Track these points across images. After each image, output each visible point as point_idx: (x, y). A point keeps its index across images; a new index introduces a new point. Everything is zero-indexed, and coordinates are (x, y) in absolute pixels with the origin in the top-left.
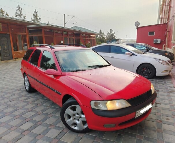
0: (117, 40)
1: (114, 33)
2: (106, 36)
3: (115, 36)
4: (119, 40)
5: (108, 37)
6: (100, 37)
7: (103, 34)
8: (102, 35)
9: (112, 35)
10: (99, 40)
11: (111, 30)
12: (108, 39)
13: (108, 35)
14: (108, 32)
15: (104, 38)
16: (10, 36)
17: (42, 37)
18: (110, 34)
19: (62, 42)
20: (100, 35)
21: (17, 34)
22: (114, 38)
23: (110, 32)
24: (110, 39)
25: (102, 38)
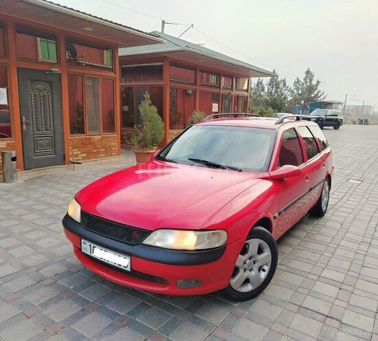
0: (327, 105)
1: (318, 82)
2: (292, 92)
3: (319, 92)
4: (334, 106)
5: (299, 94)
6: (271, 93)
7: (281, 86)
8: (278, 88)
9: (311, 89)
10: (266, 101)
11: (308, 72)
12: (295, 99)
13: (297, 89)
14: (298, 79)
15: (285, 98)
16: (61, 80)
17: (161, 89)
18: (305, 86)
19: (215, 107)
20: (272, 87)
21: (84, 74)
22: (314, 97)
23: (304, 79)
24: (303, 102)
25: (278, 95)
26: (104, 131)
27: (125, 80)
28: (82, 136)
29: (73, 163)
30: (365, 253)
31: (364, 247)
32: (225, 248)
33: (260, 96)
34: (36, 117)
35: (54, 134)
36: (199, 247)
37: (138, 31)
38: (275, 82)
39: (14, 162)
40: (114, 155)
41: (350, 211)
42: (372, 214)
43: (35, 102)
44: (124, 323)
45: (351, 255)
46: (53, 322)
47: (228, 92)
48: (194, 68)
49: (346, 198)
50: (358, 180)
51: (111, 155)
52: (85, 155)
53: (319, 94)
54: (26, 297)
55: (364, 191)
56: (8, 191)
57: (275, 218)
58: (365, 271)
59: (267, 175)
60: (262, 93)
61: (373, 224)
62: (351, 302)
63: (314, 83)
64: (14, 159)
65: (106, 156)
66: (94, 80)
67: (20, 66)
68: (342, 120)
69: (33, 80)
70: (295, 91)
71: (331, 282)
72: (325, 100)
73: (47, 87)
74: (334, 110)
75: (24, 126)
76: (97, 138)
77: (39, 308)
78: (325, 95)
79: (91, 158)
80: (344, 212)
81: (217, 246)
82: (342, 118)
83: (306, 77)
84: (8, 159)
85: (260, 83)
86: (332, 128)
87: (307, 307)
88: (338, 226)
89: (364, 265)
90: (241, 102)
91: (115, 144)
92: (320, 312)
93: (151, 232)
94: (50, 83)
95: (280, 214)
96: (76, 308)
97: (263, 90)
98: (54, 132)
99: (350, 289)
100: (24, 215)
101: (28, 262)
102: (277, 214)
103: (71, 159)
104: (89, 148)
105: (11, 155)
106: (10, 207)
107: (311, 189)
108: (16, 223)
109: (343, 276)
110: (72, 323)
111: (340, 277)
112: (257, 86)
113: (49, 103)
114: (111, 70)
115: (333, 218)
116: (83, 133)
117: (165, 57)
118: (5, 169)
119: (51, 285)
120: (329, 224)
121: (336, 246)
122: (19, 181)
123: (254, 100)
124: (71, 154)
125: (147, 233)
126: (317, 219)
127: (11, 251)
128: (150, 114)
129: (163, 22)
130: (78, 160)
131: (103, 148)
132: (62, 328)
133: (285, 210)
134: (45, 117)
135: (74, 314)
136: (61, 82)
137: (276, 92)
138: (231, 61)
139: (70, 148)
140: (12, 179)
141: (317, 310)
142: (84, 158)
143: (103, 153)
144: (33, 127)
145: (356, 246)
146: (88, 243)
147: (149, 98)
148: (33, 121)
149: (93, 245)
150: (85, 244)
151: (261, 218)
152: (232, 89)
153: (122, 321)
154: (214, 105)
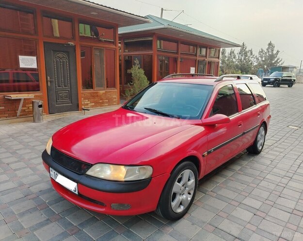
0: (285, 69)
1: (278, 52)
2: (258, 59)
3: (278, 59)
4: (290, 69)
5: (262, 61)
6: (241, 60)
7: (249, 54)
8: (246, 56)
9: (272, 57)
10: (237, 66)
11: (270, 44)
12: (260, 65)
13: (262, 57)
14: (262, 49)
15: (251, 64)
16: (75, 50)
17: (151, 57)
18: (267, 54)
19: (193, 70)
20: (242, 56)
21: (93, 46)
22: (275, 63)
23: (267, 50)
24: (266, 66)
25: (246, 62)
26: (107, 87)
27: (129, 51)
28: (91, 91)
29: (83, 109)
30: (285, 185)
31: (285, 181)
32: (151, 180)
33: (233, 62)
34: (58, 77)
35: (71, 89)
36: (128, 179)
37: (130, 14)
38: (244, 51)
39: (41, 108)
40: (114, 105)
41: (282, 150)
42: (300, 154)
43: (57, 67)
44: (72, 232)
45: (272, 187)
46: (22, 228)
47: (203, 59)
48: (176, 41)
49: (282, 140)
50: (297, 127)
51: (113, 105)
52: (94, 104)
53: (278, 61)
54: (11, 207)
55: (298, 135)
56: (34, 129)
57: (203, 156)
58: (280, 201)
59: (199, 121)
60: (234, 60)
61: (299, 161)
62: (260, 227)
63: (275, 52)
64: (40, 106)
65: (108, 105)
66: (100, 50)
67: (46, 41)
68: (294, 80)
69: (55, 51)
70: (260, 58)
71: (249, 208)
72: (283, 65)
73: (65, 55)
74: (290, 73)
75: (49, 83)
76: (102, 92)
77: (17, 216)
78: (282, 61)
79: (97, 106)
80: (276, 151)
81: (143, 178)
82: (295, 78)
83: (269, 48)
84: (36, 106)
85: (232, 53)
86: (287, 86)
87: (222, 228)
88: (269, 162)
89: (281, 196)
90: (213, 66)
91: (115, 96)
92: (231, 233)
93: (92, 165)
94: (68, 53)
95: (209, 153)
96: (44, 217)
97: (234, 58)
98: (71, 87)
99: (263, 215)
100: (37, 146)
101: (25, 181)
102: (206, 153)
103: (83, 107)
104: (96, 99)
105: (38, 103)
106: (31, 140)
107: (244, 133)
108: (30, 151)
109: (260, 203)
110: (36, 229)
111: (257, 204)
112: (230, 55)
113: (67, 67)
114: (113, 43)
115: (267, 156)
116: (92, 88)
117: (154, 33)
118: (34, 113)
119: (33, 199)
120: (262, 160)
121: (262, 179)
122: (45, 122)
123: (227, 65)
124: (83, 103)
125: (89, 166)
126: (253, 156)
127: (17, 172)
128: (138, 75)
129: (162, 9)
130: (88, 108)
131: (106, 99)
132: (27, 233)
133: (214, 150)
134: (64, 76)
135: (40, 223)
136: (75, 52)
137: (244, 59)
138: (204, 36)
139: (83, 99)
140: (39, 120)
141: (229, 232)
142: (93, 106)
143: (106, 102)
144: (55, 84)
145: (278, 179)
146: (54, 171)
147: (138, 63)
148: (55, 80)
149: (56, 173)
150: (52, 171)
151: (187, 156)
152: (206, 56)
153: (73, 230)
154: (191, 68)
